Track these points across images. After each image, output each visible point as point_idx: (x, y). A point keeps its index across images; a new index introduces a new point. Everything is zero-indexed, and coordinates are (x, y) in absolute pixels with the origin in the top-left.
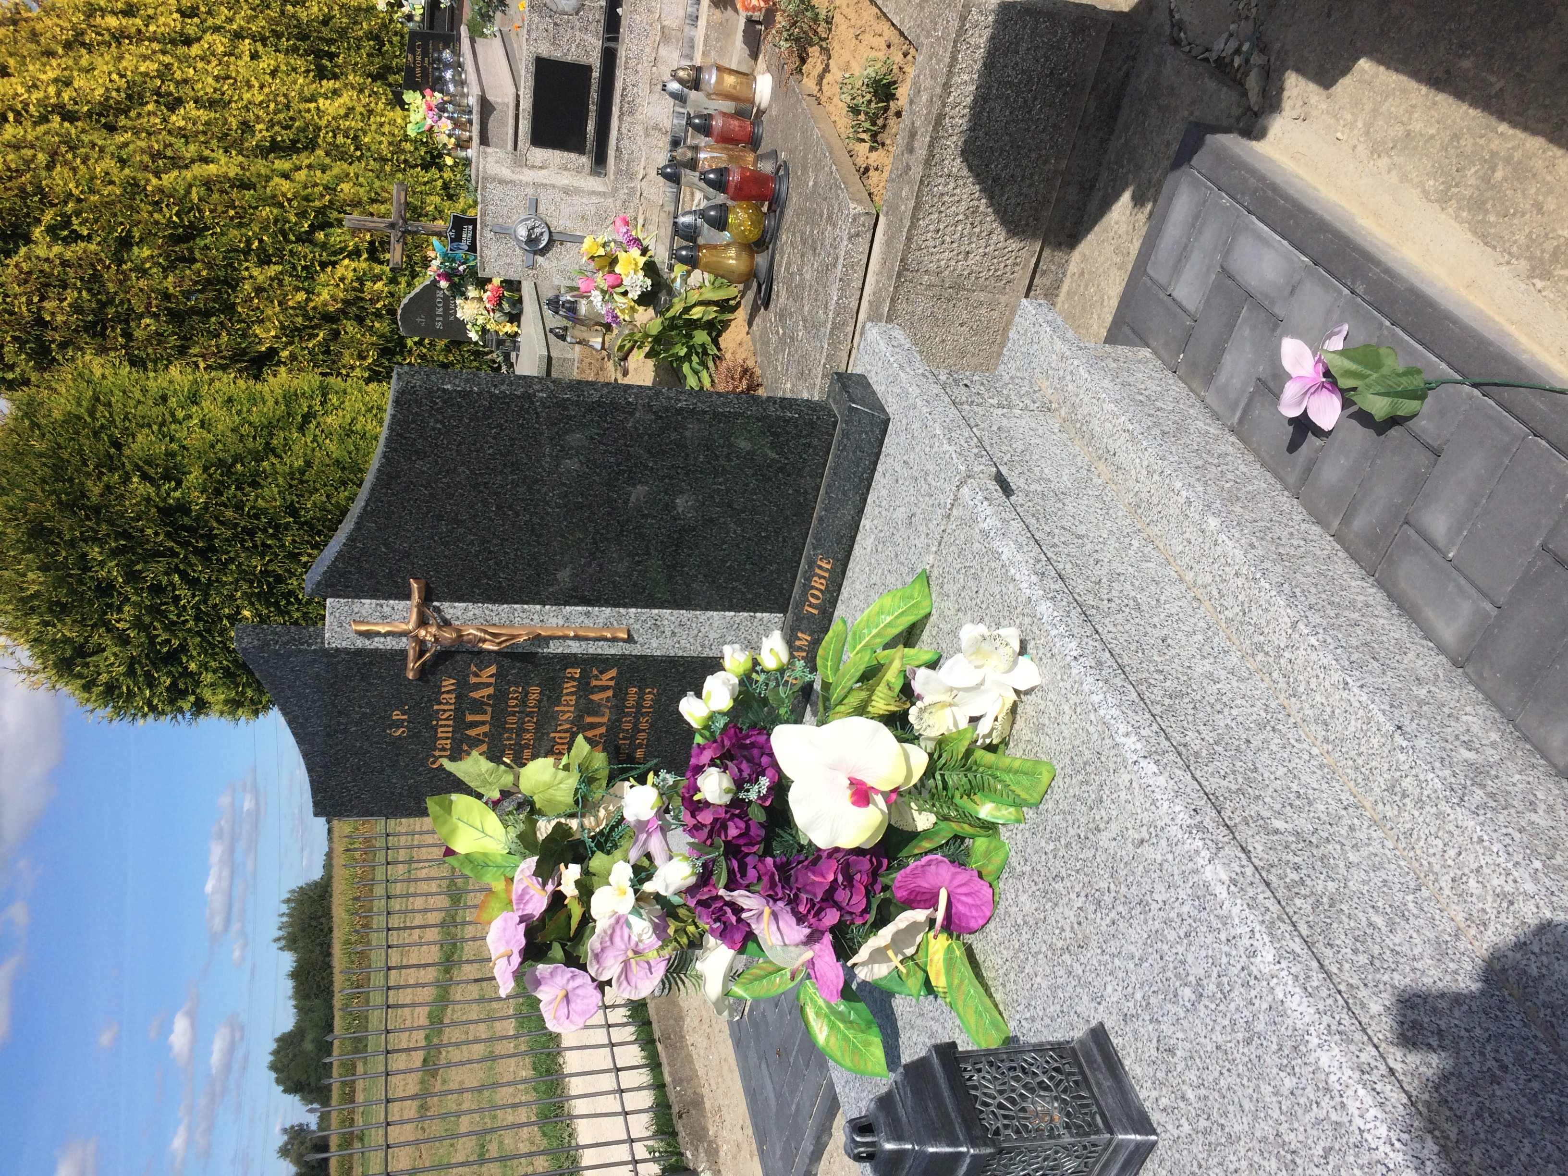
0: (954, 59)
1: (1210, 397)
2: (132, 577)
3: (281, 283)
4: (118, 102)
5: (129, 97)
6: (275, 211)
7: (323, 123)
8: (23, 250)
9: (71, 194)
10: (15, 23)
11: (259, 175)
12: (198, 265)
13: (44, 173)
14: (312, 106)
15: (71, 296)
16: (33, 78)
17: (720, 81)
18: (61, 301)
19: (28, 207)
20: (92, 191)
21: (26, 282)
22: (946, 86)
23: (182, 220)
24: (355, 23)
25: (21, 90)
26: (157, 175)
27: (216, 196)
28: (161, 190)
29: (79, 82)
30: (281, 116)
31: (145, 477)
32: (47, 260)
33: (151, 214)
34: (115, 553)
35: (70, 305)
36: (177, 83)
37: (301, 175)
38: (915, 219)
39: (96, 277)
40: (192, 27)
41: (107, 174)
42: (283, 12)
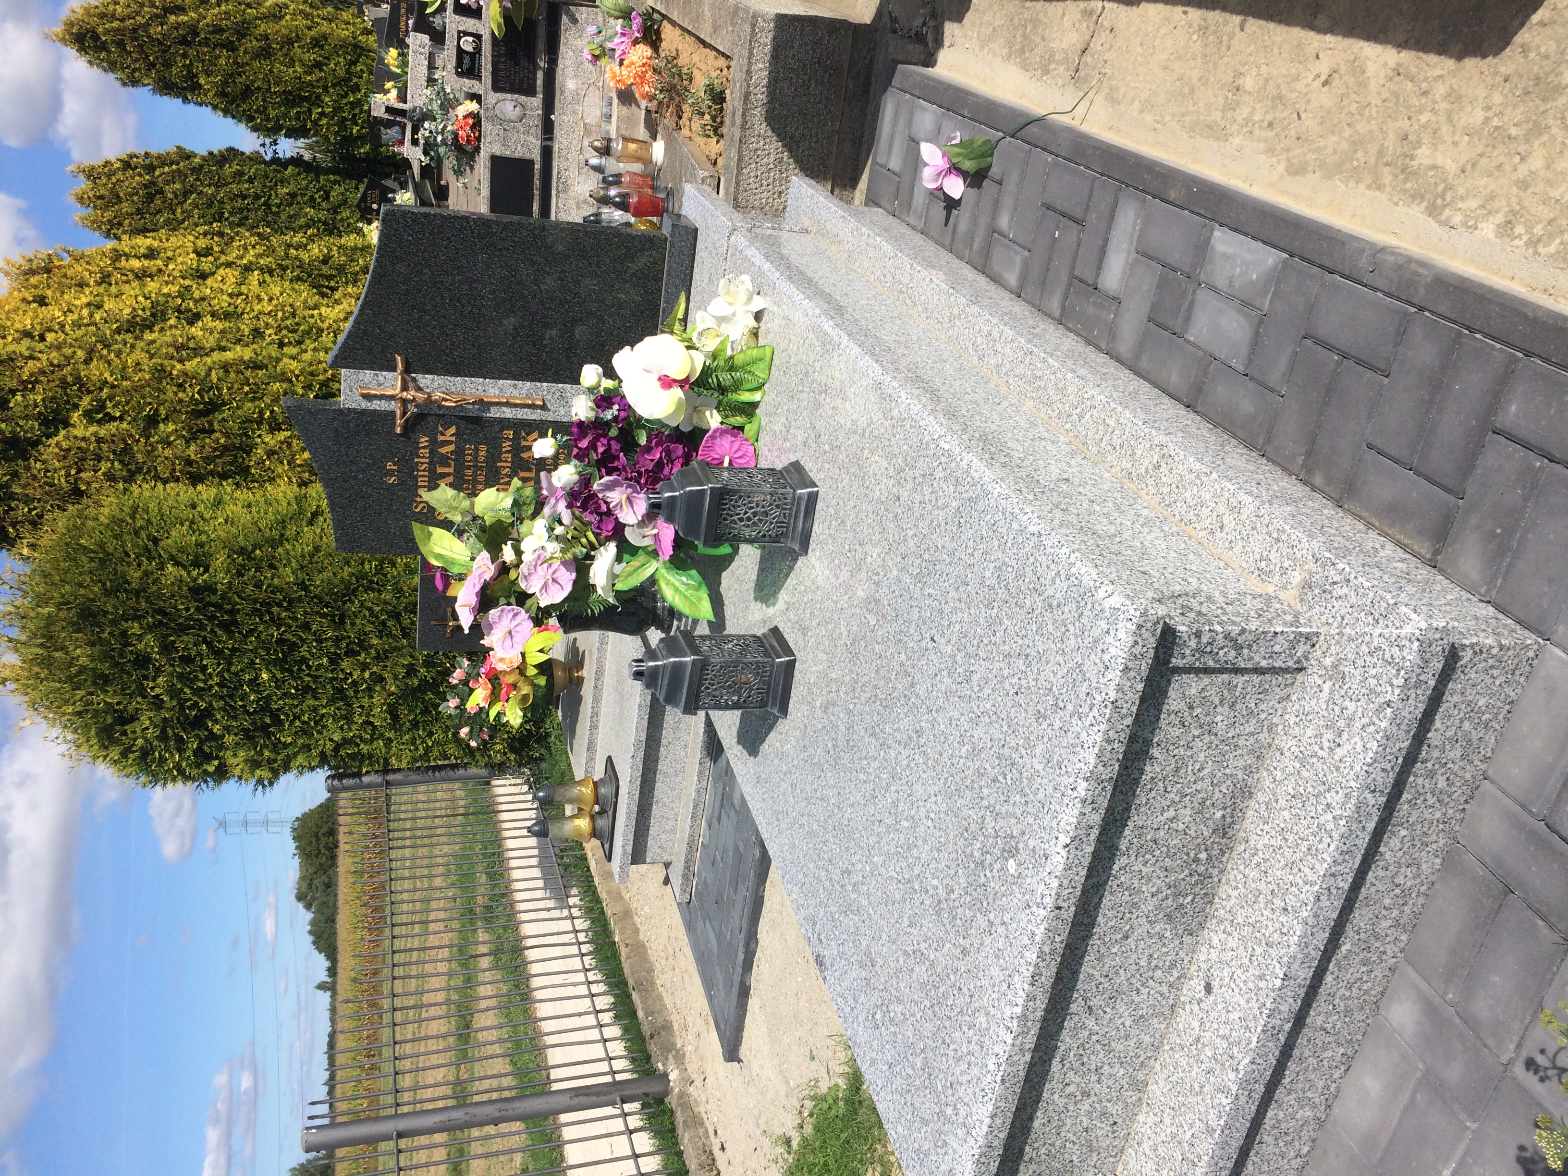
0: (751, 54)
1: (911, 220)
2: (167, 648)
3: (289, 445)
4: (144, 319)
5: (153, 315)
6: (285, 385)
7: (325, 325)
8: (63, 433)
9: (106, 382)
10: (48, 271)
11: (270, 357)
12: (217, 435)
13: (82, 367)
14: (316, 312)
15: (104, 466)
16: (69, 304)
17: (625, 148)
18: (96, 471)
19: (67, 395)
20: (124, 378)
21: (65, 458)
22: (749, 72)
23: (202, 397)
24: (352, 260)
25: (58, 314)
26: (181, 361)
27: (233, 375)
28: (186, 374)
29: (109, 305)
30: (288, 322)
31: (177, 564)
32: (84, 439)
33: (176, 394)
34: (150, 629)
35: (104, 474)
36: (196, 301)
37: (307, 356)
38: (739, 168)
39: (127, 450)
40: (206, 264)
41: (138, 364)
42: (287, 255)
